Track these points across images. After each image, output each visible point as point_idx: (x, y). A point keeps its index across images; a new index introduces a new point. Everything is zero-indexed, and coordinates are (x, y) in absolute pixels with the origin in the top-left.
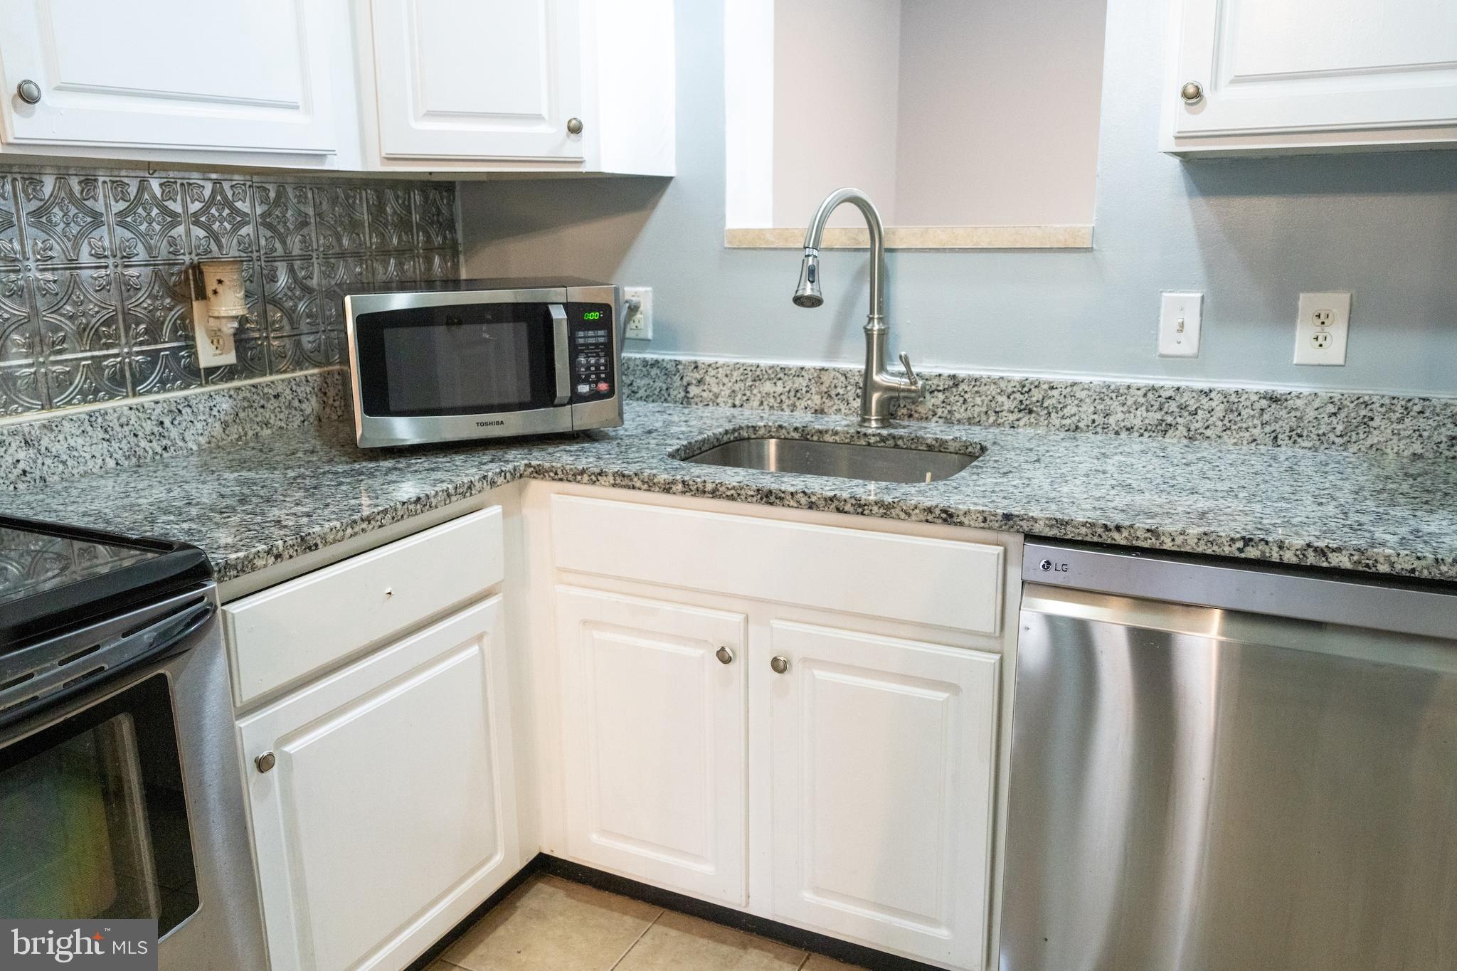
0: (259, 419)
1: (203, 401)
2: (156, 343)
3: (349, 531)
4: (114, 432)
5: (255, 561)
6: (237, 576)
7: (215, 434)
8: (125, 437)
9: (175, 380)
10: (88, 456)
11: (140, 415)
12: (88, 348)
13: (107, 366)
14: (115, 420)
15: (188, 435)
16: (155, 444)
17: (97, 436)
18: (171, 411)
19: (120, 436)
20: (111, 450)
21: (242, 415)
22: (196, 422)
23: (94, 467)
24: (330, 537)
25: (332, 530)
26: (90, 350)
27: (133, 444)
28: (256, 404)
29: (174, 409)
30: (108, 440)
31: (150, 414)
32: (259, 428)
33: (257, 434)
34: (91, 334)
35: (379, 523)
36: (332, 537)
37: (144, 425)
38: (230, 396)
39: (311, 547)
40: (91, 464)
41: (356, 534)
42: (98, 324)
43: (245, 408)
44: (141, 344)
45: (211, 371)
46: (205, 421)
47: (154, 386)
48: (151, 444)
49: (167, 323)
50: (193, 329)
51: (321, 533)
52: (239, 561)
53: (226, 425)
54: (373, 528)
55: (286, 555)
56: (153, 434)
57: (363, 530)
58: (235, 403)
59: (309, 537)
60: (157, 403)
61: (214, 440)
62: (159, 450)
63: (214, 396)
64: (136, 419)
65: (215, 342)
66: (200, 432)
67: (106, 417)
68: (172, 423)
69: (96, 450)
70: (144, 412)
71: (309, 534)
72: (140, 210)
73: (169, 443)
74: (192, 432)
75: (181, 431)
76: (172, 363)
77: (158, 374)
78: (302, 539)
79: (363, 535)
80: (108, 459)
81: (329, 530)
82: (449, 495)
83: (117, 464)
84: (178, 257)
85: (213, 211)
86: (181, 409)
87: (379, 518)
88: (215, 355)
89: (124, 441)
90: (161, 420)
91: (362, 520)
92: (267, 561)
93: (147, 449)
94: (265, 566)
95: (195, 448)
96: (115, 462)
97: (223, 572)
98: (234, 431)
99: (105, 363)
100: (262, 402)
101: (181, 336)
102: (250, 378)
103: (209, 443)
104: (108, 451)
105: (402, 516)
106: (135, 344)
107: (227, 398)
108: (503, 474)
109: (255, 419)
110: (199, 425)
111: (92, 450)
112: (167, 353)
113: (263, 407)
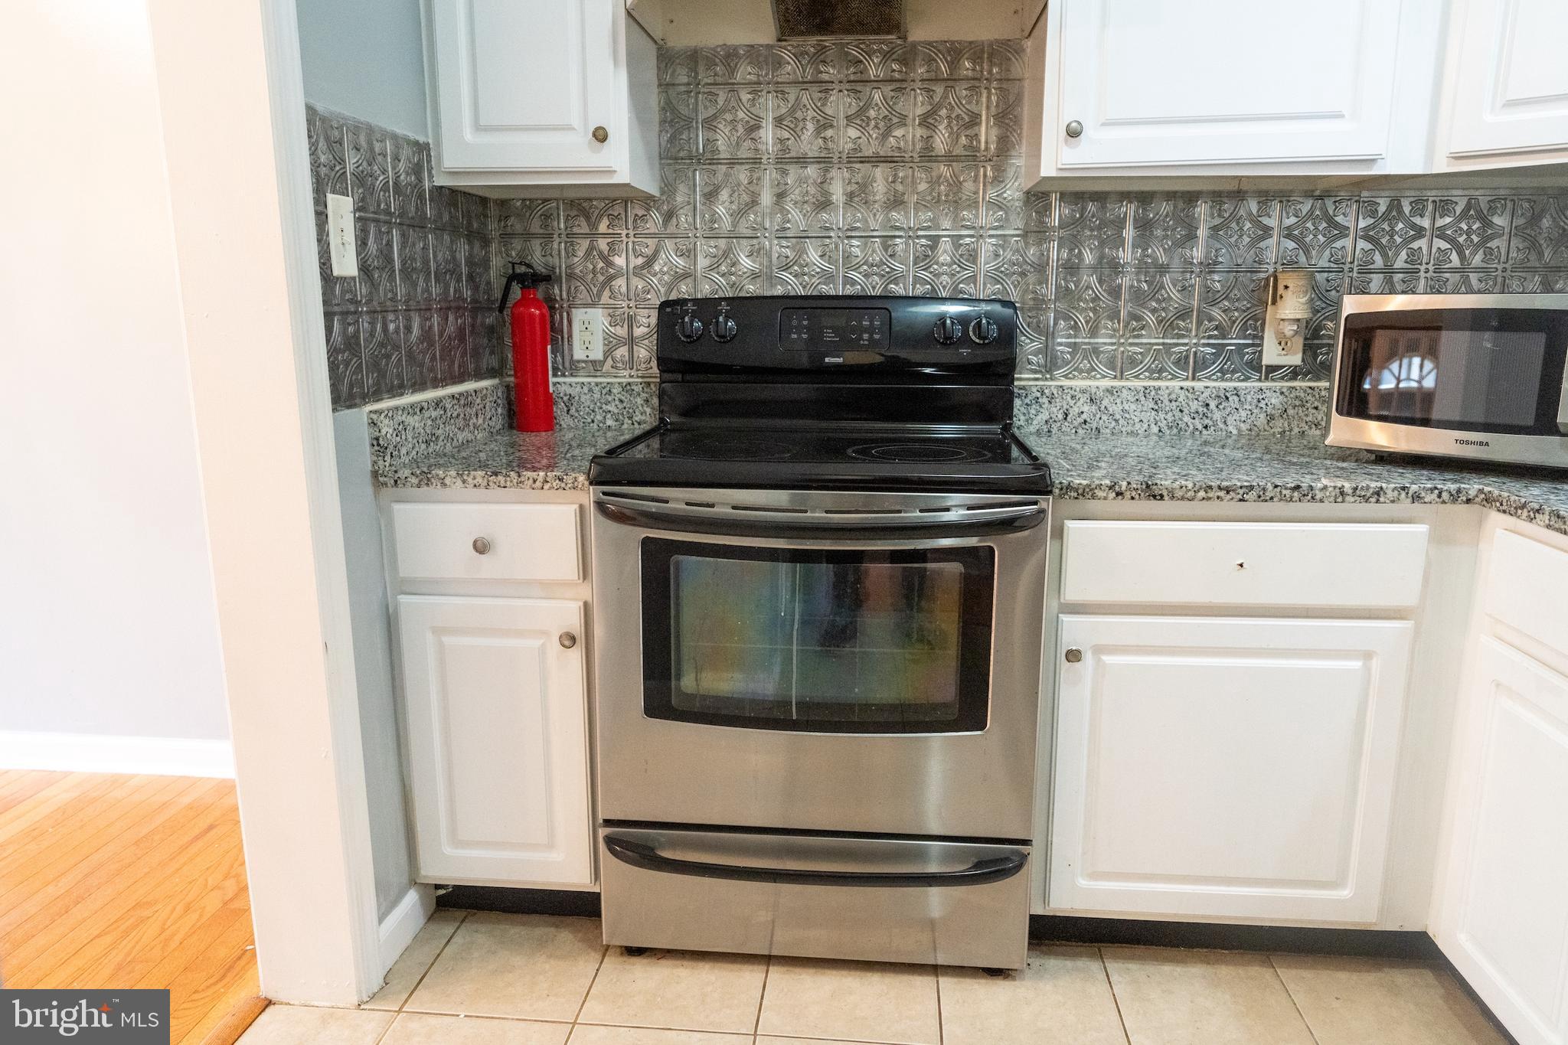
0: (1310, 418)
1: (1252, 393)
2: (1224, 338)
3: (1202, 494)
4: (1163, 405)
5: (1096, 491)
6: (1076, 498)
7: (1258, 424)
8: (1171, 410)
9: (1234, 372)
10: (1137, 420)
11: (1189, 395)
12: (1161, 336)
13: (1175, 353)
14: (1166, 396)
15: (1230, 420)
16: (1197, 421)
17: (1148, 406)
18: (1219, 397)
19: (1168, 408)
20: (1157, 418)
21: (1291, 412)
22: (1240, 410)
23: (1140, 429)
24: (1179, 494)
25: (1182, 487)
26: (1163, 338)
27: (1177, 418)
28: (1309, 405)
29: (1222, 396)
30: (1156, 410)
31: (1199, 395)
32: (1307, 427)
33: (1304, 432)
34: (1167, 325)
35: (1240, 496)
36: (1181, 494)
37: (1191, 403)
38: (1282, 393)
39: (1156, 496)
40: (1138, 426)
41: (1209, 499)
42: (1173, 318)
43: (1296, 406)
44: (1210, 337)
45: (1273, 368)
46: (1250, 410)
47: (1213, 374)
48: (1193, 421)
49: (1238, 322)
50: (1263, 330)
51: (1170, 487)
52: (1081, 486)
53: (1271, 418)
54: (1232, 499)
55: (1128, 495)
56: (1197, 412)
57: (1218, 498)
58: (1285, 400)
59: (1155, 487)
60: (1207, 387)
61: (1256, 429)
62: (1200, 427)
63: (1264, 390)
64: (1185, 398)
65: (1283, 344)
66: (1243, 419)
67: (1159, 392)
68: (1217, 407)
69: (1145, 416)
70: (1193, 393)
71: (1156, 484)
72: (1234, 225)
73: (1211, 423)
74: (1234, 418)
75: (1224, 415)
76: (1236, 358)
77: (1220, 364)
78: (1148, 486)
79: (1217, 502)
80: (1153, 426)
81: (1178, 487)
82: (1342, 493)
83: (1160, 431)
84: (1262, 266)
85: (1309, 225)
86: (1228, 396)
87: (1241, 491)
88: (1280, 355)
89: (1170, 414)
90: (1207, 402)
91: (1220, 488)
92: (1107, 494)
93: (1189, 423)
94: (1105, 498)
95: (1235, 432)
96: (1158, 429)
97: (1064, 491)
98: (1279, 425)
99: (1174, 350)
100: (1316, 404)
101: (1250, 334)
102: (1314, 381)
103: (1250, 430)
104: (1155, 419)
105: (1272, 498)
106: (1204, 337)
107: (1278, 394)
108: (1436, 492)
109: (1305, 418)
110: (1243, 414)
111: (1142, 415)
112: (1233, 348)
113: (1316, 408)
